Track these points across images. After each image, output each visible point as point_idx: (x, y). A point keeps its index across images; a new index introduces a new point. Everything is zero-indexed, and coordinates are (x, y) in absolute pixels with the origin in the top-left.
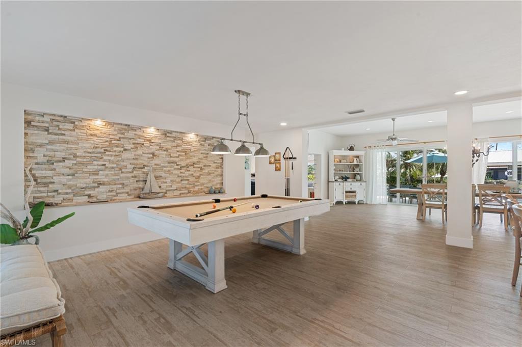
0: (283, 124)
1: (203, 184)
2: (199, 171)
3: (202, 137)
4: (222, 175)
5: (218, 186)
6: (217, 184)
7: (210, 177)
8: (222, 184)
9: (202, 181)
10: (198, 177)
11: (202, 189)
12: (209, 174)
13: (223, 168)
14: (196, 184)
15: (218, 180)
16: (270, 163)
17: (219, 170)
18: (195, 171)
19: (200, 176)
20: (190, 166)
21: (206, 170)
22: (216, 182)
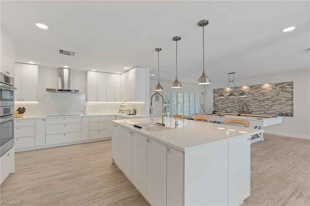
1: (275, 110)
2: (272, 103)
3: (275, 84)
4: (292, 105)
5: (289, 112)
6: (287, 110)
7: (281, 106)
8: (292, 110)
9: (274, 108)
10: (272, 106)
11: (274, 112)
12: (280, 104)
13: (293, 101)
14: (270, 109)
15: (289, 108)
17: (289, 102)
18: (269, 103)
19: (273, 105)
20: (266, 100)
21: (278, 102)
22: (287, 109)
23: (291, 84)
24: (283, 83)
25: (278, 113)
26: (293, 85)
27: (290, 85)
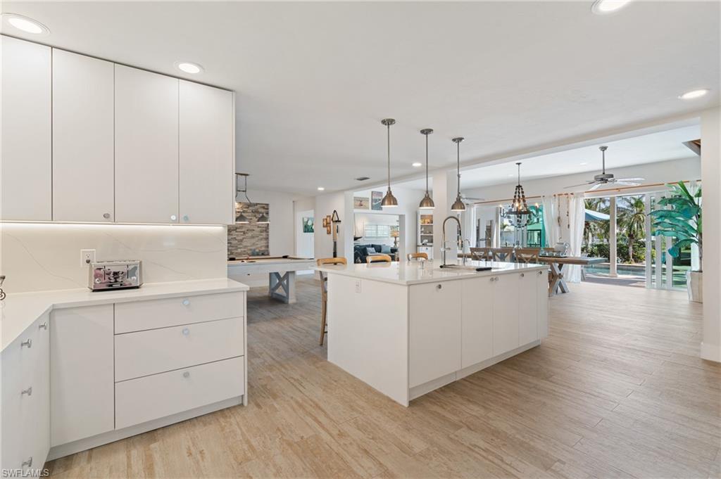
0: (321, 189)
1: (245, 247)
2: (241, 235)
3: (245, 204)
4: (267, 239)
5: (263, 249)
6: (261, 247)
7: (253, 241)
8: (268, 246)
9: (244, 244)
10: (241, 241)
11: (245, 251)
12: (253, 237)
13: (268, 232)
14: (239, 246)
15: (263, 243)
16: (324, 226)
17: (264, 234)
18: (238, 235)
19: (243, 238)
20: (233, 230)
21: (250, 234)
22: (260, 245)
23: (266, 207)
24: (257, 204)
25: (249, 252)
26: (268, 209)
27: (264, 208)
